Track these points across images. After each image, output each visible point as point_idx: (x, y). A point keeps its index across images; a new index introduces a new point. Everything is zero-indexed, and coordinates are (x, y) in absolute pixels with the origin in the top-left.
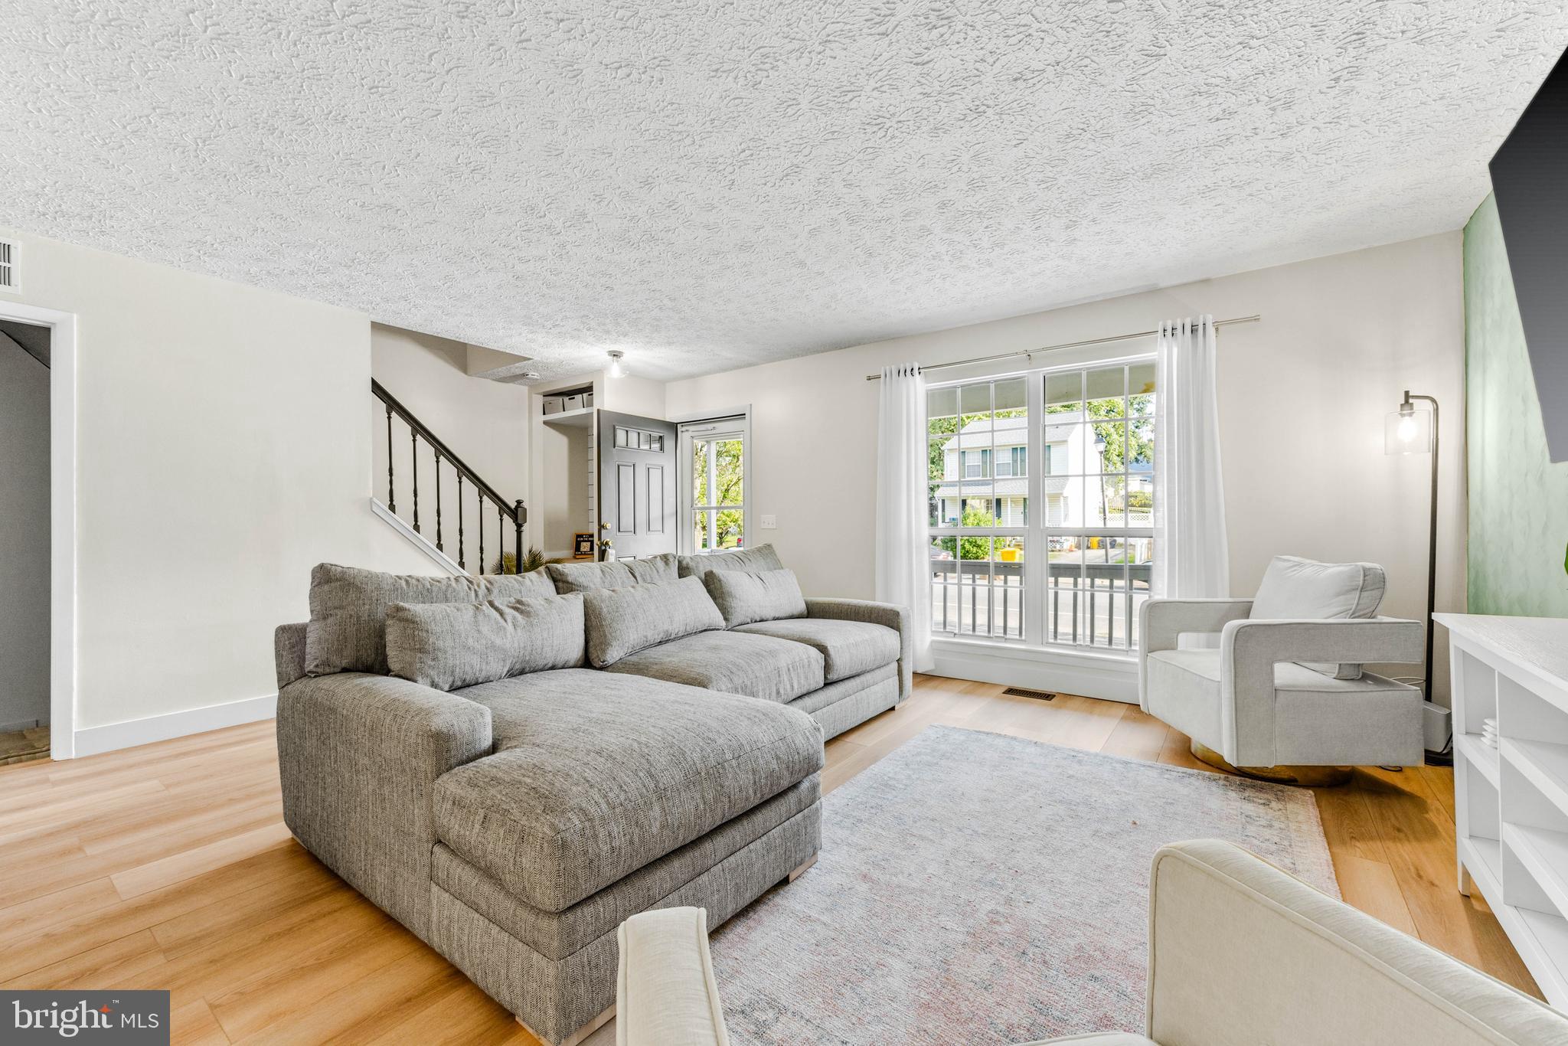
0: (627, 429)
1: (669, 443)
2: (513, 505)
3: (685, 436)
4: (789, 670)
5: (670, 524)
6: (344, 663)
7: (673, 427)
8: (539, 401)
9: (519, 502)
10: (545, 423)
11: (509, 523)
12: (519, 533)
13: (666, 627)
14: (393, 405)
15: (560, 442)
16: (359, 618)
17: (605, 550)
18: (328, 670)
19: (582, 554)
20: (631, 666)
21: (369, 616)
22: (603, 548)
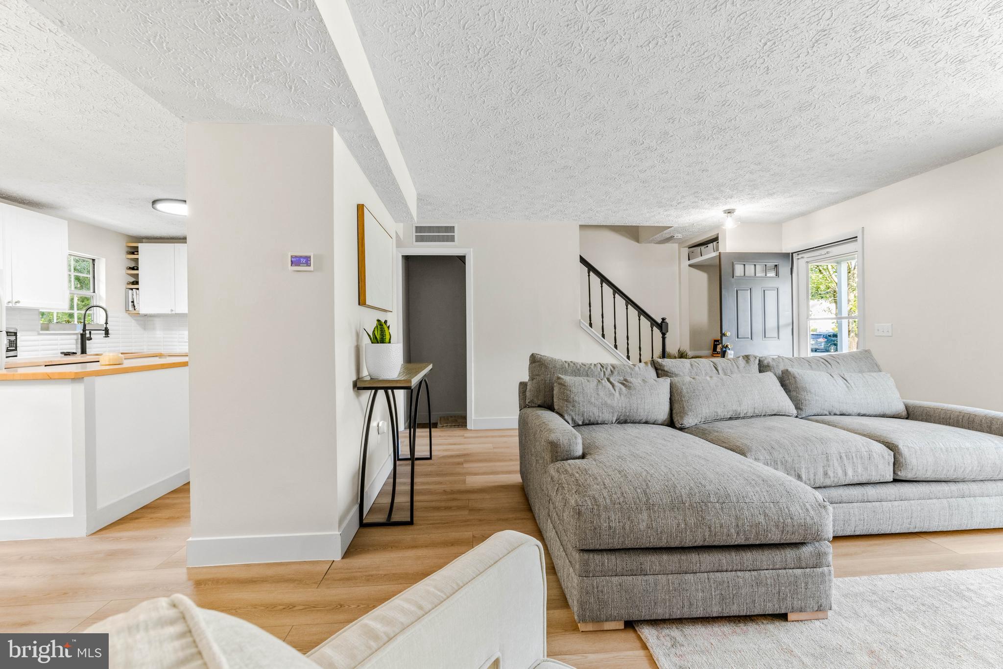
0: (744, 263)
1: (784, 269)
2: (659, 321)
3: (800, 263)
4: (841, 457)
5: (786, 333)
6: (539, 402)
7: (789, 257)
8: (685, 251)
9: (663, 319)
10: (690, 266)
11: (657, 332)
12: (664, 339)
13: (734, 408)
14: (591, 268)
15: (702, 277)
16: (545, 381)
17: (725, 351)
18: (533, 405)
19: (717, 353)
20: (698, 432)
21: (550, 380)
22: (724, 349)
